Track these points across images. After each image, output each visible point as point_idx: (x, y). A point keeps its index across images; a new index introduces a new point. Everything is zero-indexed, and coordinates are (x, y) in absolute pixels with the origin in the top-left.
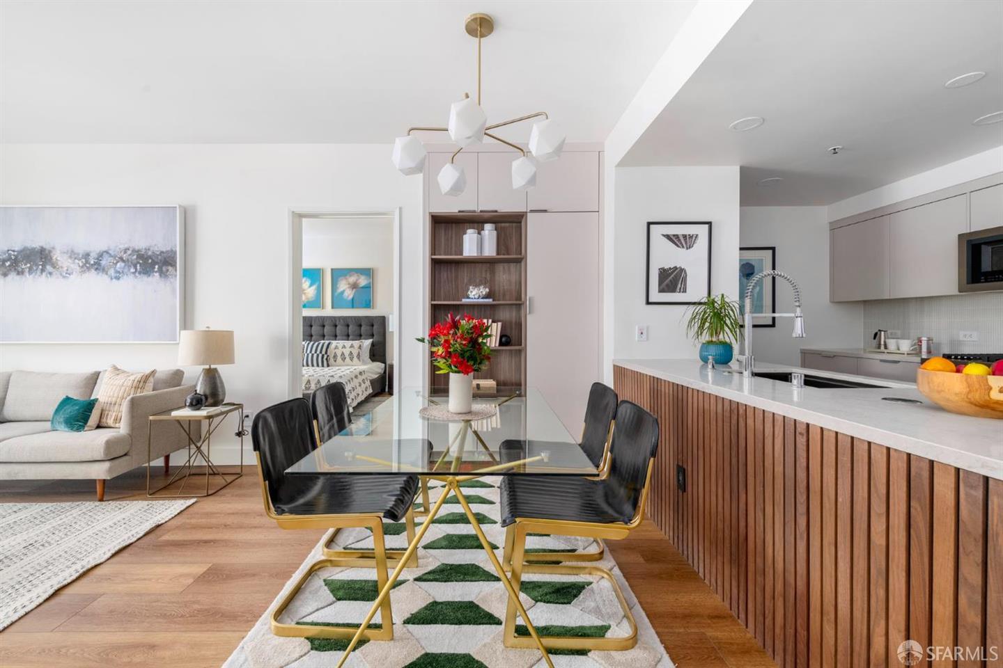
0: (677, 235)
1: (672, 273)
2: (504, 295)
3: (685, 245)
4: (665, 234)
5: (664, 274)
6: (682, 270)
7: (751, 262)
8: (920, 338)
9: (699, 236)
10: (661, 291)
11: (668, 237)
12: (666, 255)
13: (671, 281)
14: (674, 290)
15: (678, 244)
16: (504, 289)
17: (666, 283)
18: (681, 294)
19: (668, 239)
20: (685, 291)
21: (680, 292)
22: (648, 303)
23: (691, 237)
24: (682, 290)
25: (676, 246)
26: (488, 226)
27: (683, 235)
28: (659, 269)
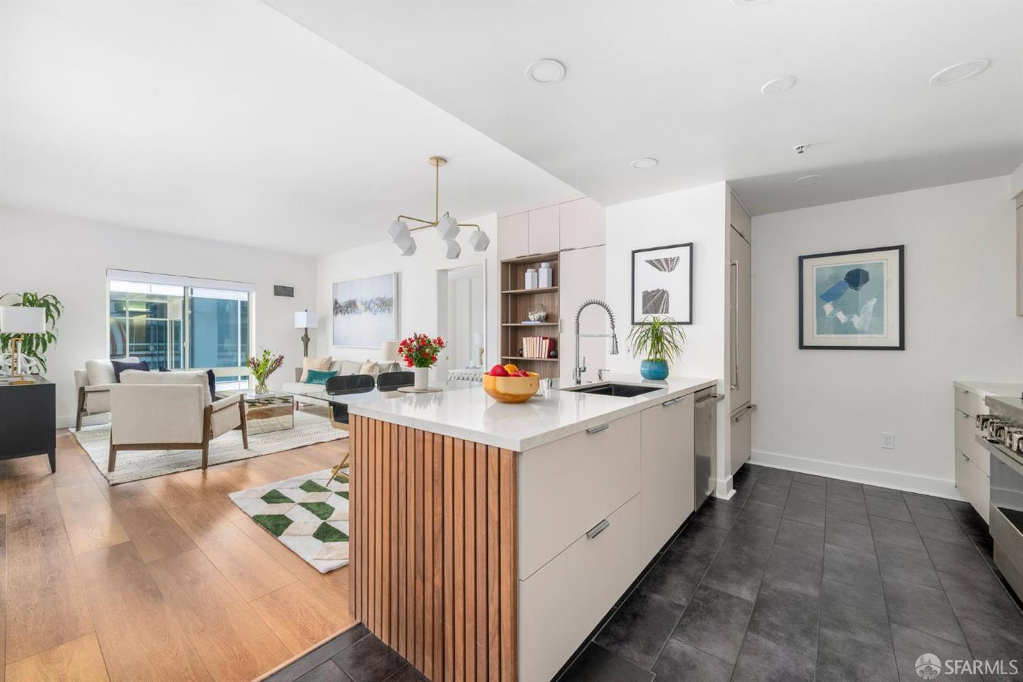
0: (659, 259)
1: (654, 296)
3: (666, 268)
4: (648, 259)
5: (647, 296)
6: (664, 292)
7: (862, 268)
9: (681, 257)
10: (645, 312)
11: (651, 262)
12: (649, 279)
13: (654, 302)
14: (656, 311)
15: (661, 268)
17: (649, 305)
19: (651, 264)
20: (667, 312)
21: (662, 313)
22: (634, 323)
23: (672, 260)
24: (664, 311)
25: (657, 270)
26: (543, 265)
27: (665, 259)
28: (643, 293)
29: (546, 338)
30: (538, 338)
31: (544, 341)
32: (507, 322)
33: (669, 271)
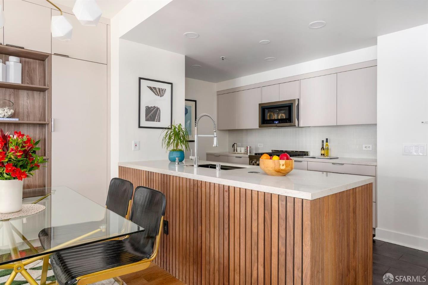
0: (155, 88)
1: (154, 109)
2: (28, 116)
3: (159, 95)
4: (149, 86)
5: (149, 110)
6: (158, 109)
8: (247, 146)
9: (166, 90)
10: (147, 120)
11: (150, 88)
12: (150, 99)
13: (152, 114)
14: (154, 120)
15: (157, 94)
16: (28, 112)
17: (149, 116)
18: (157, 122)
20: (159, 121)
21: (157, 121)
22: (140, 127)
23: (162, 90)
24: (158, 120)
25: (154, 94)
26: (12, 58)
27: (158, 88)
28: (146, 107)
33: (161, 97)
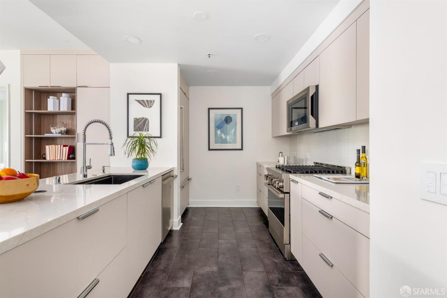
0: (143, 100)
1: (141, 121)
3: (148, 106)
4: (137, 100)
5: (137, 121)
6: (146, 119)
7: (230, 116)
9: (155, 101)
10: (135, 130)
11: (138, 101)
12: (138, 111)
13: (140, 125)
14: (142, 130)
15: (145, 106)
17: (137, 126)
18: (146, 132)
19: (138, 102)
20: (148, 131)
22: (128, 137)
23: (151, 101)
24: (146, 130)
25: (143, 106)
26: (64, 95)
27: (146, 100)
28: (134, 119)
29: (67, 146)
30: (59, 146)
31: (65, 148)
32: (32, 134)
33: (149, 108)
